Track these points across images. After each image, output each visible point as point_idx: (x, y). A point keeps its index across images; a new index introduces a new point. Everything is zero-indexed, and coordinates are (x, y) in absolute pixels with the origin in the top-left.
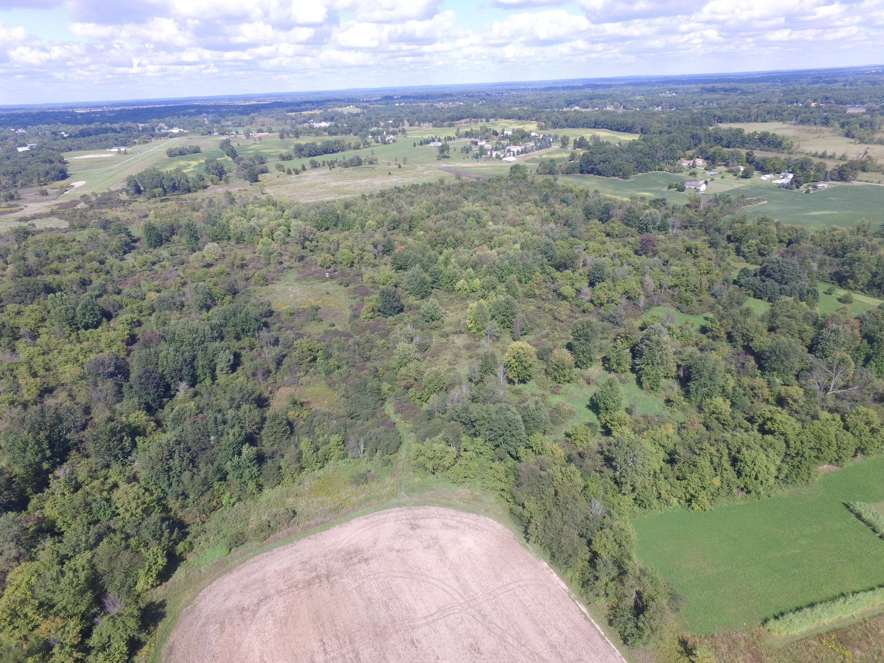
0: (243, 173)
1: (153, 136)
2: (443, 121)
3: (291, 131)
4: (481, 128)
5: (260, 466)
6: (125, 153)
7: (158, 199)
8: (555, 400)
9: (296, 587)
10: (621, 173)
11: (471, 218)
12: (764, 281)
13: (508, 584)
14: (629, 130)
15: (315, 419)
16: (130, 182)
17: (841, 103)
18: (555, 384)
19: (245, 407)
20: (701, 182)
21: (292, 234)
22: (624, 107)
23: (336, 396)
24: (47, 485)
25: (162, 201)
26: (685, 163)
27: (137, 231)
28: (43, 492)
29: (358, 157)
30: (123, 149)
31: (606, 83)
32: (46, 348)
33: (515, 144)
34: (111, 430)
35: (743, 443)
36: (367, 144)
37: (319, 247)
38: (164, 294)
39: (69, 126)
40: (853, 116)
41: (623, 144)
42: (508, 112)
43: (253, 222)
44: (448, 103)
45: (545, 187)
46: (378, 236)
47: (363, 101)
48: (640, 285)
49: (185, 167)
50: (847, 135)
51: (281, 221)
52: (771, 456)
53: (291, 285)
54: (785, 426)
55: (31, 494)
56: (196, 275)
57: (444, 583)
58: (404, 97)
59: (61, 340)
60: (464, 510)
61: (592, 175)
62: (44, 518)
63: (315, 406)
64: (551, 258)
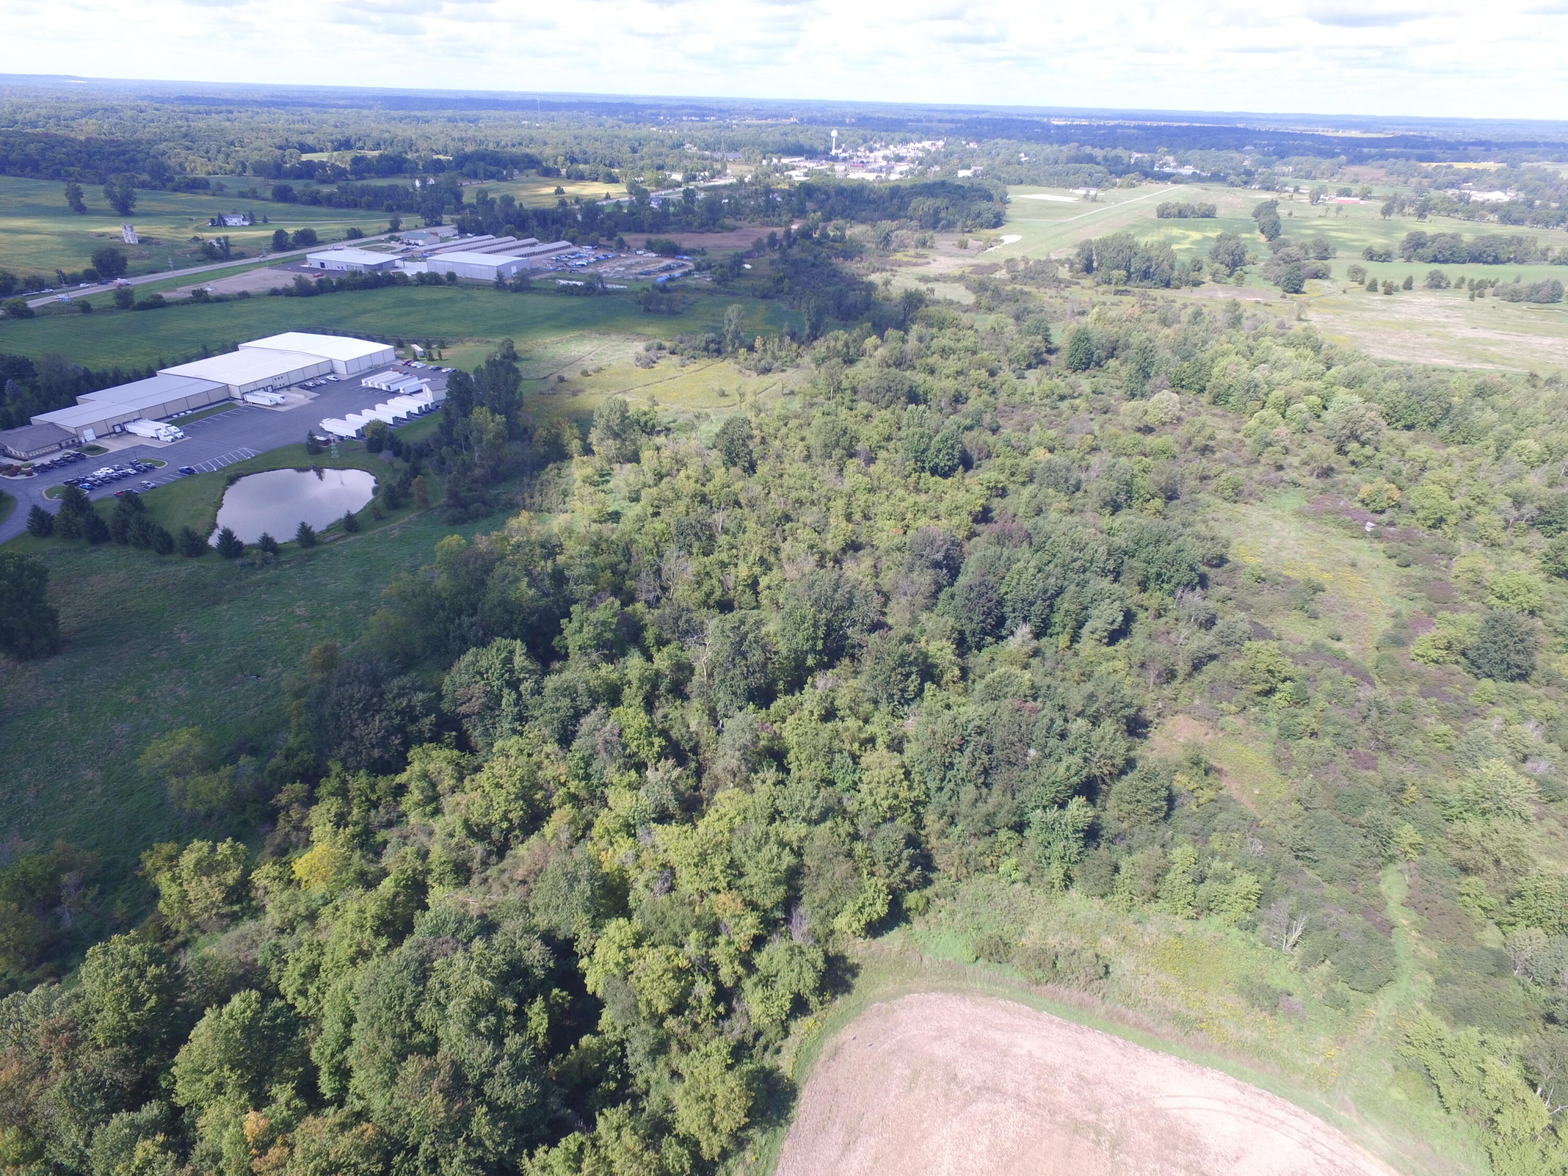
0: (1277, 270)
1: (1147, 176)
3: (1413, 203)
5: (1086, 846)
6: (1094, 199)
7: (1113, 288)
9: (1051, 1113)
15: (1222, 816)
16: (1083, 250)
19: (1108, 726)
21: (1327, 416)
23: (1282, 789)
24: (801, 689)
25: (1117, 293)
27: (1060, 336)
28: (793, 695)
29: (1556, 283)
30: (1093, 192)
32: (876, 483)
34: (902, 657)
37: (1376, 462)
38: (1057, 459)
39: (1035, 145)
43: (1259, 374)
46: (1534, 481)
49: (1176, 240)
51: (1318, 385)
53: (1281, 519)
55: (781, 691)
56: (1120, 441)
59: (896, 479)
62: (780, 737)
63: (1231, 788)
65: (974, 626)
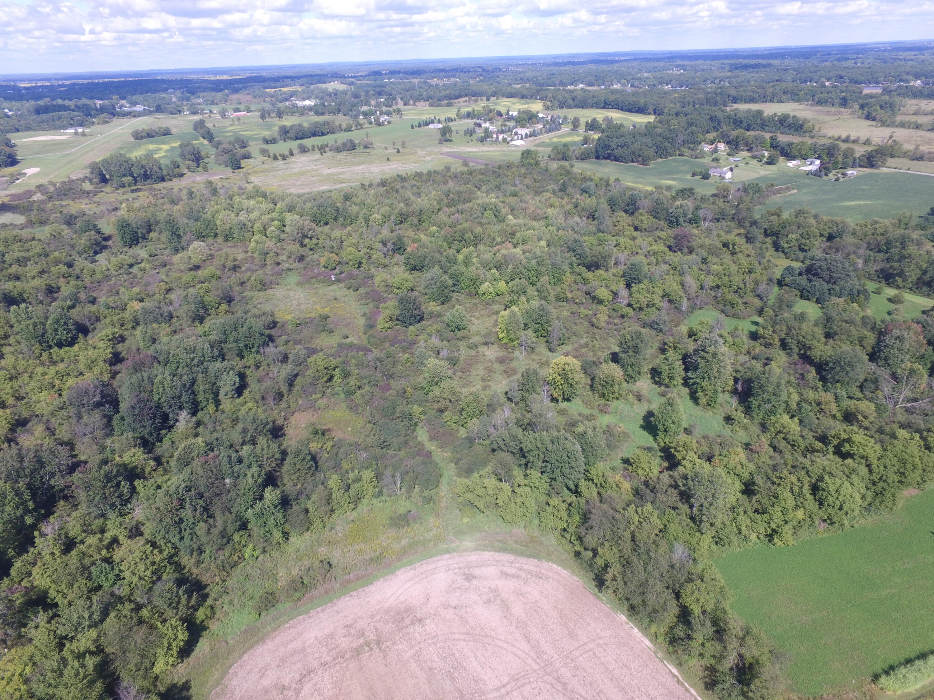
0: (223, 158)
1: (113, 115)
2: (440, 100)
3: (273, 111)
4: (484, 107)
5: (285, 511)
6: (83, 134)
7: (128, 189)
8: (605, 420)
9: (342, 657)
10: (640, 159)
11: (488, 211)
12: (810, 281)
13: (585, 644)
14: (641, 110)
15: (341, 451)
16: (94, 169)
17: (856, 82)
18: (602, 402)
19: (262, 441)
20: (725, 169)
21: (287, 230)
22: (632, 86)
23: (360, 421)
24: (33, 544)
25: (133, 191)
26: (707, 148)
27: (108, 228)
28: (27, 552)
29: (351, 140)
30: (80, 130)
31: (609, 58)
32: (13, 372)
33: (523, 127)
34: (106, 476)
35: (824, 470)
36: (359, 126)
37: (321, 245)
38: (147, 304)
39: (13, 103)
40: (871, 96)
41: (637, 126)
42: (509, 89)
43: (243, 217)
44: (442, 79)
45: (561, 175)
46: (385, 232)
47: (349, 77)
48: (680, 287)
49: (155, 152)
50: (868, 117)
51: (275, 215)
52: (856, 484)
53: (292, 290)
54: (866, 449)
55: (13, 557)
56: (183, 280)
57: (513, 645)
58: (393, 73)
59: (30, 362)
60: (521, 554)
61: (609, 161)
62: (33, 587)
63: (338, 435)
64: (580, 256)
65: (148, 429)
